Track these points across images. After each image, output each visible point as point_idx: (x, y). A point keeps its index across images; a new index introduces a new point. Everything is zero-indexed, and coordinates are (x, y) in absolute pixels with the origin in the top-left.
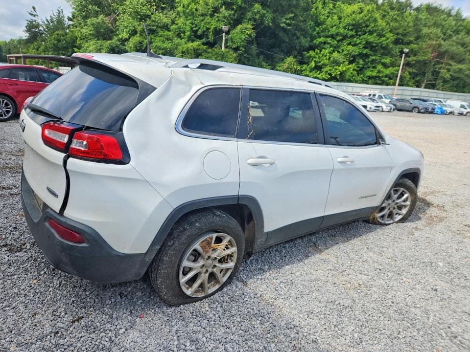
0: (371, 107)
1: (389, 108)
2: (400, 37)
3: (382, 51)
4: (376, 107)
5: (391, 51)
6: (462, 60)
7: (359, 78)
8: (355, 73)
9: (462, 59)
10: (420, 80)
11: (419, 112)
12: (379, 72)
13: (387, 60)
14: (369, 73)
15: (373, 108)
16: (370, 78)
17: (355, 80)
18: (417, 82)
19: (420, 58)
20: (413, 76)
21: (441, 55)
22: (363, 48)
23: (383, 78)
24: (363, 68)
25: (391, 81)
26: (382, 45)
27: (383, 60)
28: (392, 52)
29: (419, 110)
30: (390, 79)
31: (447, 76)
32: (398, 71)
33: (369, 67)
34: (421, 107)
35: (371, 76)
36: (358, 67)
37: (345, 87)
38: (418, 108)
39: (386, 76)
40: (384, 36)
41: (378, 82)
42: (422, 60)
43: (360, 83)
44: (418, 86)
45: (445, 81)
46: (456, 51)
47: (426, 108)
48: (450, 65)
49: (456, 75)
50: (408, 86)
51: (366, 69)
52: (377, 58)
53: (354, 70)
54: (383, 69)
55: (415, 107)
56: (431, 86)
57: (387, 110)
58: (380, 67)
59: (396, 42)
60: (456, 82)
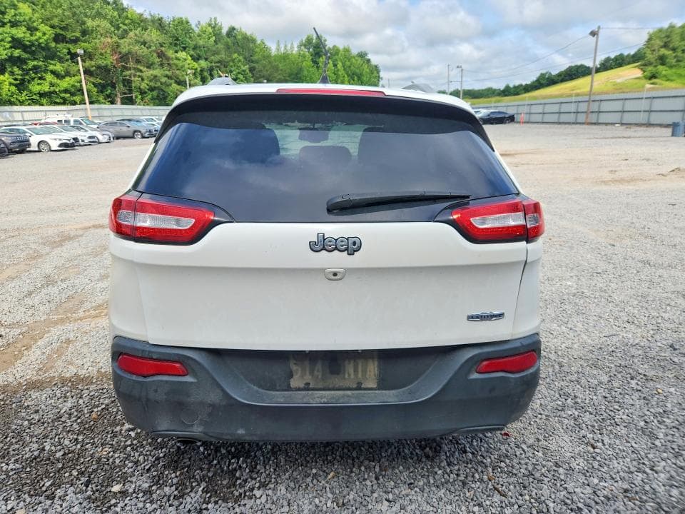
0: (84, 138)
1: (107, 137)
2: (58, 31)
3: (44, 54)
4: (90, 137)
5: (56, 53)
6: (152, 64)
7: (23, 97)
8: (13, 88)
9: (150, 63)
10: (111, 93)
11: (143, 137)
12: (52, 85)
13: (58, 67)
14: (35, 87)
15: (87, 141)
16: (42, 95)
17: (19, 101)
18: (108, 96)
19: (100, 62)
20: (102, 88)
21: (124, 58)
22: (11, 47)
23: (62, 95)
24: (23, 80)
25: (77, 98)
26: (40, 44)
27: (51, 67)
28: (59, 53)
29: (142, 134)
30: (73, 94)
31: (144, 86)
32: (81, 82)
33: (33, 79)
34: (143, 131)
35: (42, 92)
36: (16, 79)
37: (7, 113)
38: (140, 132)
39: (66, 91)
40: (37, 29)
41: (58, 101)
42: (103, 65)
43: (29, 105)
44: (112, 102)
45: (143, 93)
46: (140, 52)
47: (150, 131)
48: (141, 71)
49: (152, 84)
50: (100, 104)
51: (29, 82)
52: (41, 63)
53: (11, 84)
54: (55, 80)
55: (135, 131)
56: (129, 101)
57: (106, 140)
58: (49, 77)
59: (58, 39)
60: (155, 93)
